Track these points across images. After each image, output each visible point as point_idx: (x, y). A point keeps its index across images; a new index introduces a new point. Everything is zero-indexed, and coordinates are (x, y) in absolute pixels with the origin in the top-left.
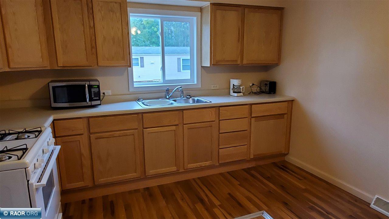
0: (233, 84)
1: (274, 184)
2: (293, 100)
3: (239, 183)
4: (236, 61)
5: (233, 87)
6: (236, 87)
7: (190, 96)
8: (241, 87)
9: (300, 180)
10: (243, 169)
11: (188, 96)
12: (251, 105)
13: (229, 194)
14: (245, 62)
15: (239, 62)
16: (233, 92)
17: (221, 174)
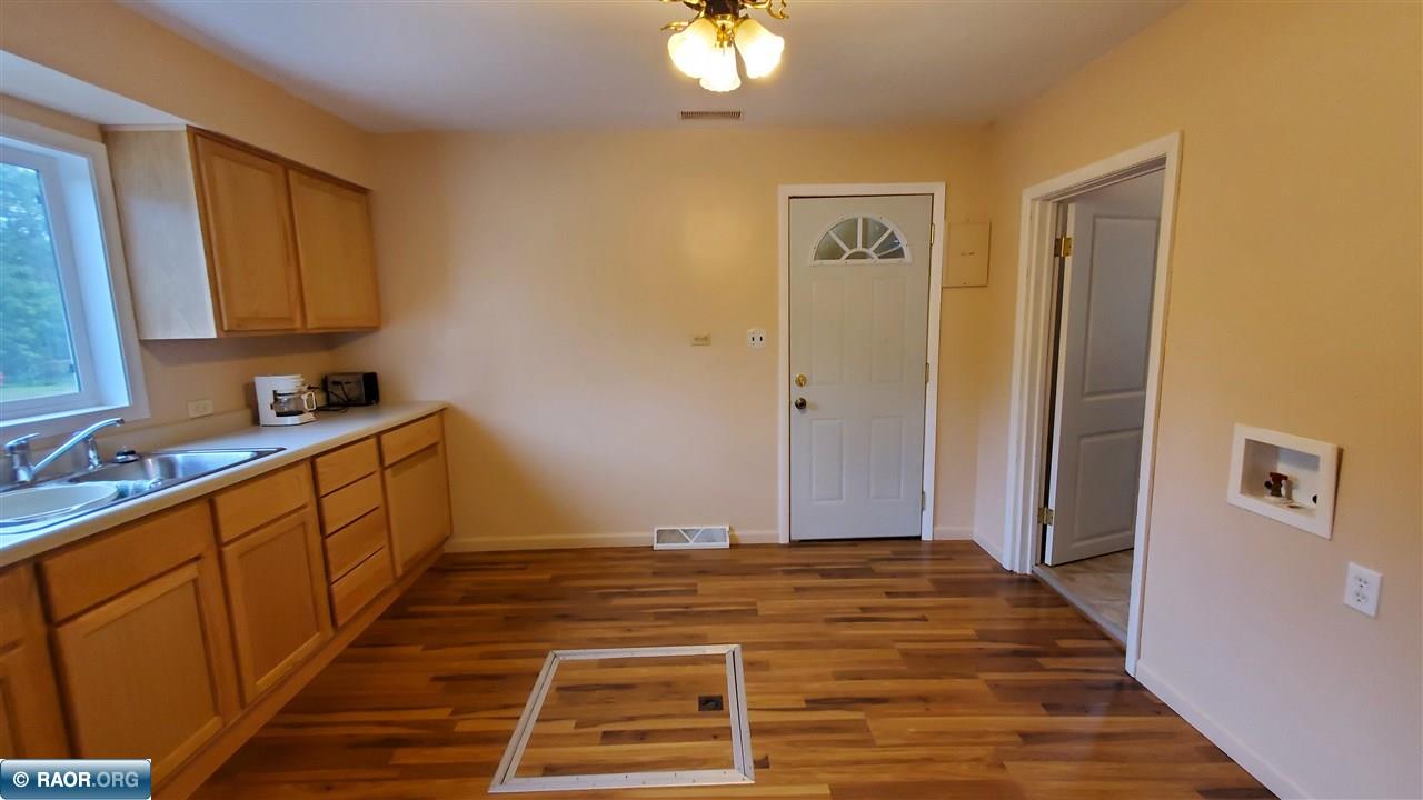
0: (275, 392)
1: (499, 602)
2: (442, 410)
3: (421, 647)
4: (291, 319)
5: (276, 400)
6: (285, 399)
7: (132, 453)
8: (305, 397)
9: (523, 569)
10: (380, 618)
11: (118, 454)
12: (378, 436)
13: (436, 679)
14: (312, 324)
15: (298, 324)
16: (279, 415)
17: (339, 660)
